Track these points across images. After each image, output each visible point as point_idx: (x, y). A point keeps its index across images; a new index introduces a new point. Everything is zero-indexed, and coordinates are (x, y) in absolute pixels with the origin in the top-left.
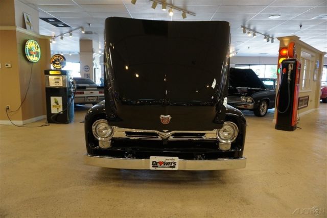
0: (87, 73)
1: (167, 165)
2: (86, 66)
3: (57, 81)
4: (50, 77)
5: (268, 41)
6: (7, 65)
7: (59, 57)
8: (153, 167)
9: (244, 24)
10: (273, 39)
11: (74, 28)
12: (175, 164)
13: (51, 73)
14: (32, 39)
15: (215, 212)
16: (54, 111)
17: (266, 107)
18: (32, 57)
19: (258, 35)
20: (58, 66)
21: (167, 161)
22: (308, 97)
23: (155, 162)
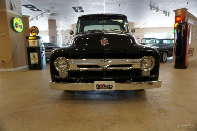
0: (53, 40)
1: (106, 87)
2: (53, 36)
3: (34, 43)
4: (29, 41)
5: (166, 15)
6: (2, 34)
7: (34, 28)
8: (97, 88)
9: (151, 4)
10: (169, 14)
11: (44, 11)
12: (112, 86)
13: (30, 38)
14: (17, 17)
15: (142, 117)
16: (33, 62)
17: (166, 56)
18: (17, 28)
19: (159, 12)
20: (34, 34)
21: (107, 84)
22: (193, 49)
23: (99, 85)
